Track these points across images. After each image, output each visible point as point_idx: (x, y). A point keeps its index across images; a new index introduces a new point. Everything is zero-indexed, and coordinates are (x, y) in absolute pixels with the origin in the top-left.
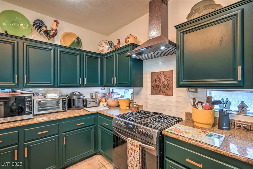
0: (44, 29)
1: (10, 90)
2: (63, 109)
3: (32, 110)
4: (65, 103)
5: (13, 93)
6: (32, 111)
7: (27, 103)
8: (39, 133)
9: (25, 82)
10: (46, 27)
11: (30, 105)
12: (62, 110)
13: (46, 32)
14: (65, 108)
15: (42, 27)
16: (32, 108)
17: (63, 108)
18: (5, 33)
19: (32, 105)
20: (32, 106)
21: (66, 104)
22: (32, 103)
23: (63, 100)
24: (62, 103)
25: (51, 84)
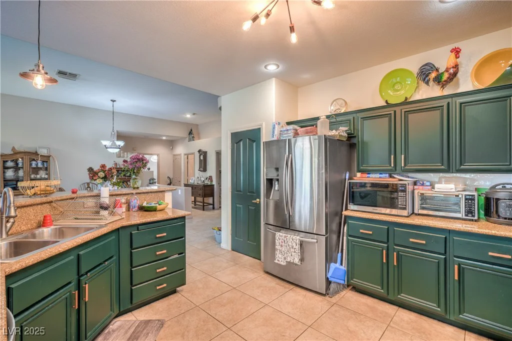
0: (433, 75)
1: (387, 175)
2: (466, 215)
3: (406, 203)
4: (471, 205)
5: (391, 179)
6: (406, 205)
7: (400, 193)
8: (411, 240)
9: (403, 165)
10: (437, 70)
11: (403, 197)
12: (464, 217)
13: (438, 80)
14: (471, 213)
15: (430, 73)
16: (406, 202)
17: (466, 213)
18: (386, 105)
19: (406, 197)
20: (406, 199)
21: (475, 206)
22: (406, 195)
23: (467, 197)
24: (465, 203)
25: (443, 167)
